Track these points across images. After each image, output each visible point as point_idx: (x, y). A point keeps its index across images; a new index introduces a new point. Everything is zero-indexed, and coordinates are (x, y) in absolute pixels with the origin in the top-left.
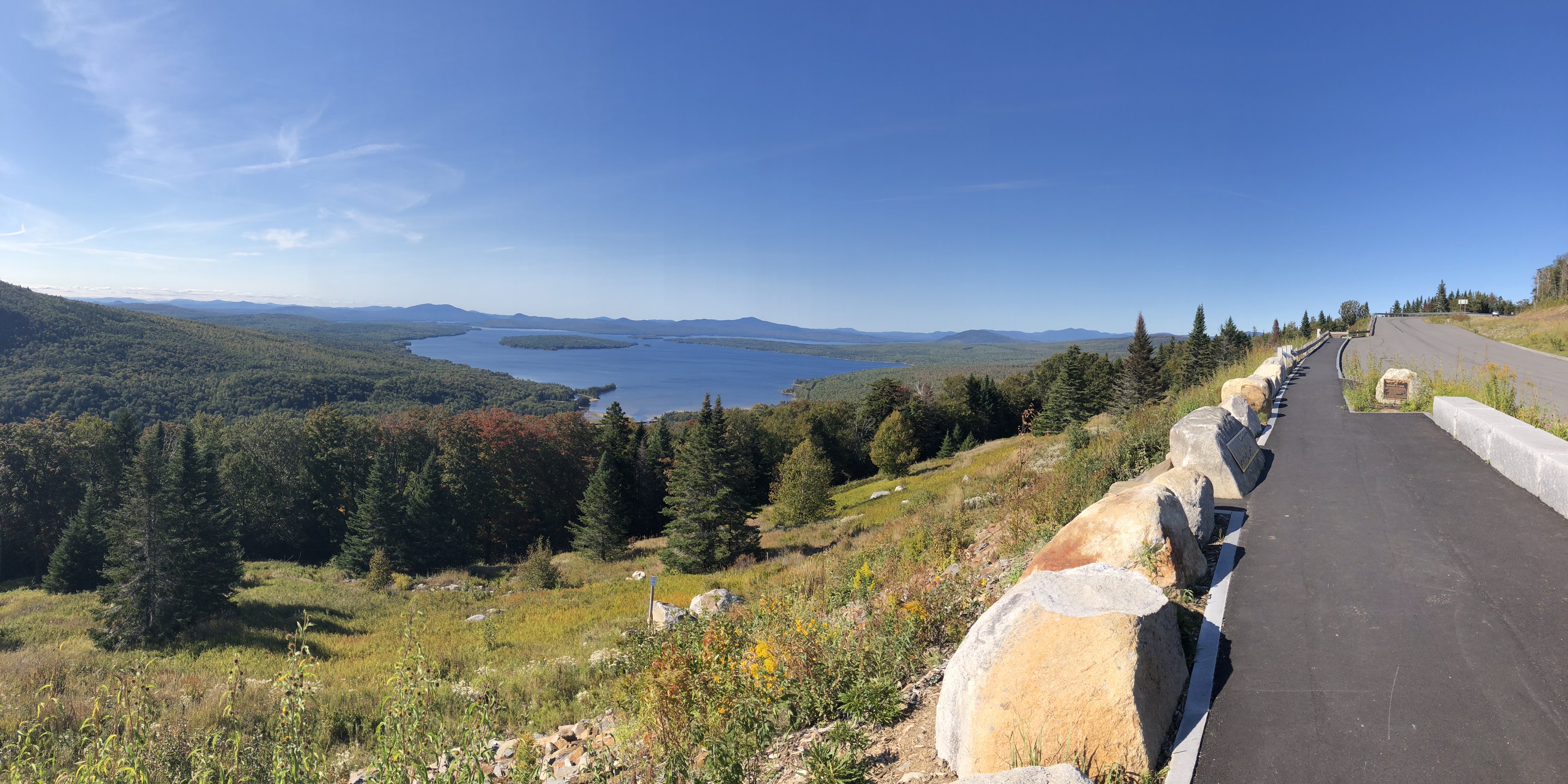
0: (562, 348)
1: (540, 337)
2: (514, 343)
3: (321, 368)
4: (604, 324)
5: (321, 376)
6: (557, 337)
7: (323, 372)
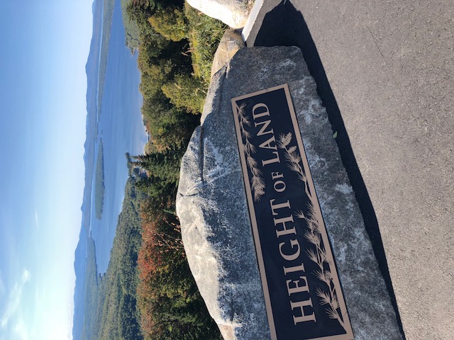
0: (103, 183)
1: (96, 196)
2: (100, 211)
4: (88, 157)
6: (97, 186)
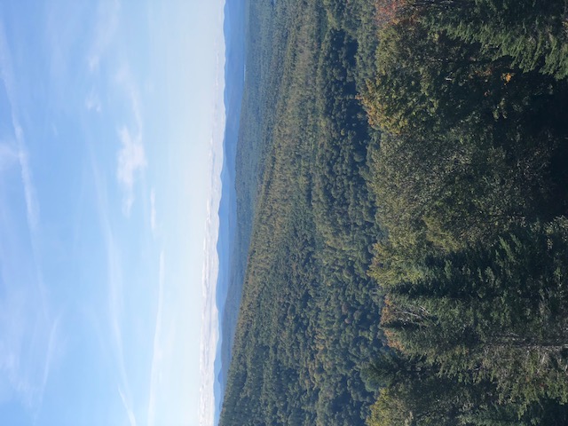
3: (309, 104)
5: (320, 104)
7: (314, 101)
